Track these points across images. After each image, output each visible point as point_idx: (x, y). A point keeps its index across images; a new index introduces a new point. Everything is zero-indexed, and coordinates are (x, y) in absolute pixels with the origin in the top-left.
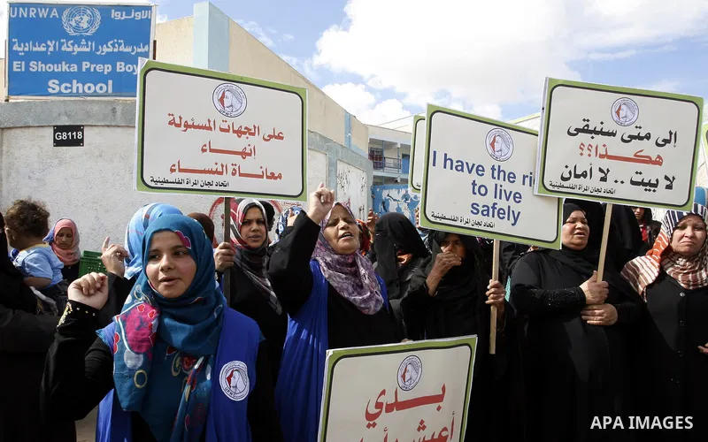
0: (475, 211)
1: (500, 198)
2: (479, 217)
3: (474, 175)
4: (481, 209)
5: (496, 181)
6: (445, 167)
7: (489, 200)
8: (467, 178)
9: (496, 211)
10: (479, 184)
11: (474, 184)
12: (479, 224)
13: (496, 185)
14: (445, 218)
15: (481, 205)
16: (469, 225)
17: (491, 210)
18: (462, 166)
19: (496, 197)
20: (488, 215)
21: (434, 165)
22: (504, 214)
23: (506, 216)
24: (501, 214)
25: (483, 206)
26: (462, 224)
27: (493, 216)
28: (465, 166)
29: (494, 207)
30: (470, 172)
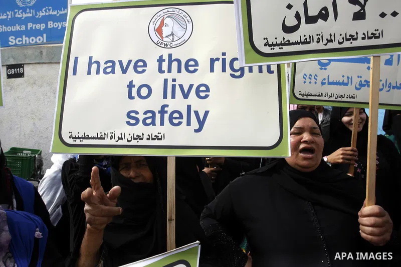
0: (133, 122)
1: (173, 97)
2: (139, 129)
3: (131, 74)
4: (141, 117)
5: (166, 75)
6: (89, 73)
7: (155, 103)
8: (119, 80)
9: (167, 116)
10: (137, 84)
11: (131, 86)
12: (139, 138)
13: (166, 81)
14: (88, 138)
15: (141, 112)
16: (123, 142)
17: (158, 116)
18: (113, 67)
19: (165, 97)
20: (153, 123)
21: (75, 73)
22: (181, 117)
23: (184, 120)
24: (175, 119)
25: (145, 113)
26: (113, 142)
27: (162, 124)
28: (117, 66)
29: (163, 112)
30: (124, 71)
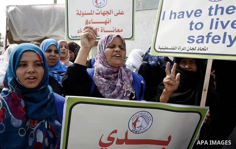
0: (191, 41)
1: (216, 28)
2: (194, 45)
3: (193, 18)
4: (195, 39)
5: (213, 17)
6: (170, 19)
7: (204, 32)
8: (186, 21)
9: (210, 39)
10: (195, 22)
11: (192, 23)
12: (193, 49)
13: (212, 20)
14: (167, 49)
15: (196, 36)
16: (185, 51)
17: (205, 39)
18: (183, 15)
19: (211, 28)
20: (202, 42)
21: (163, 19)
22: (219, 38)
23: (221, 40)
24: (215, 40)
25: (198, 37)
26: (179, 51)
27: (207, 42)
28: (185, 14)
29: (208, 36)
30: (189, 16)
